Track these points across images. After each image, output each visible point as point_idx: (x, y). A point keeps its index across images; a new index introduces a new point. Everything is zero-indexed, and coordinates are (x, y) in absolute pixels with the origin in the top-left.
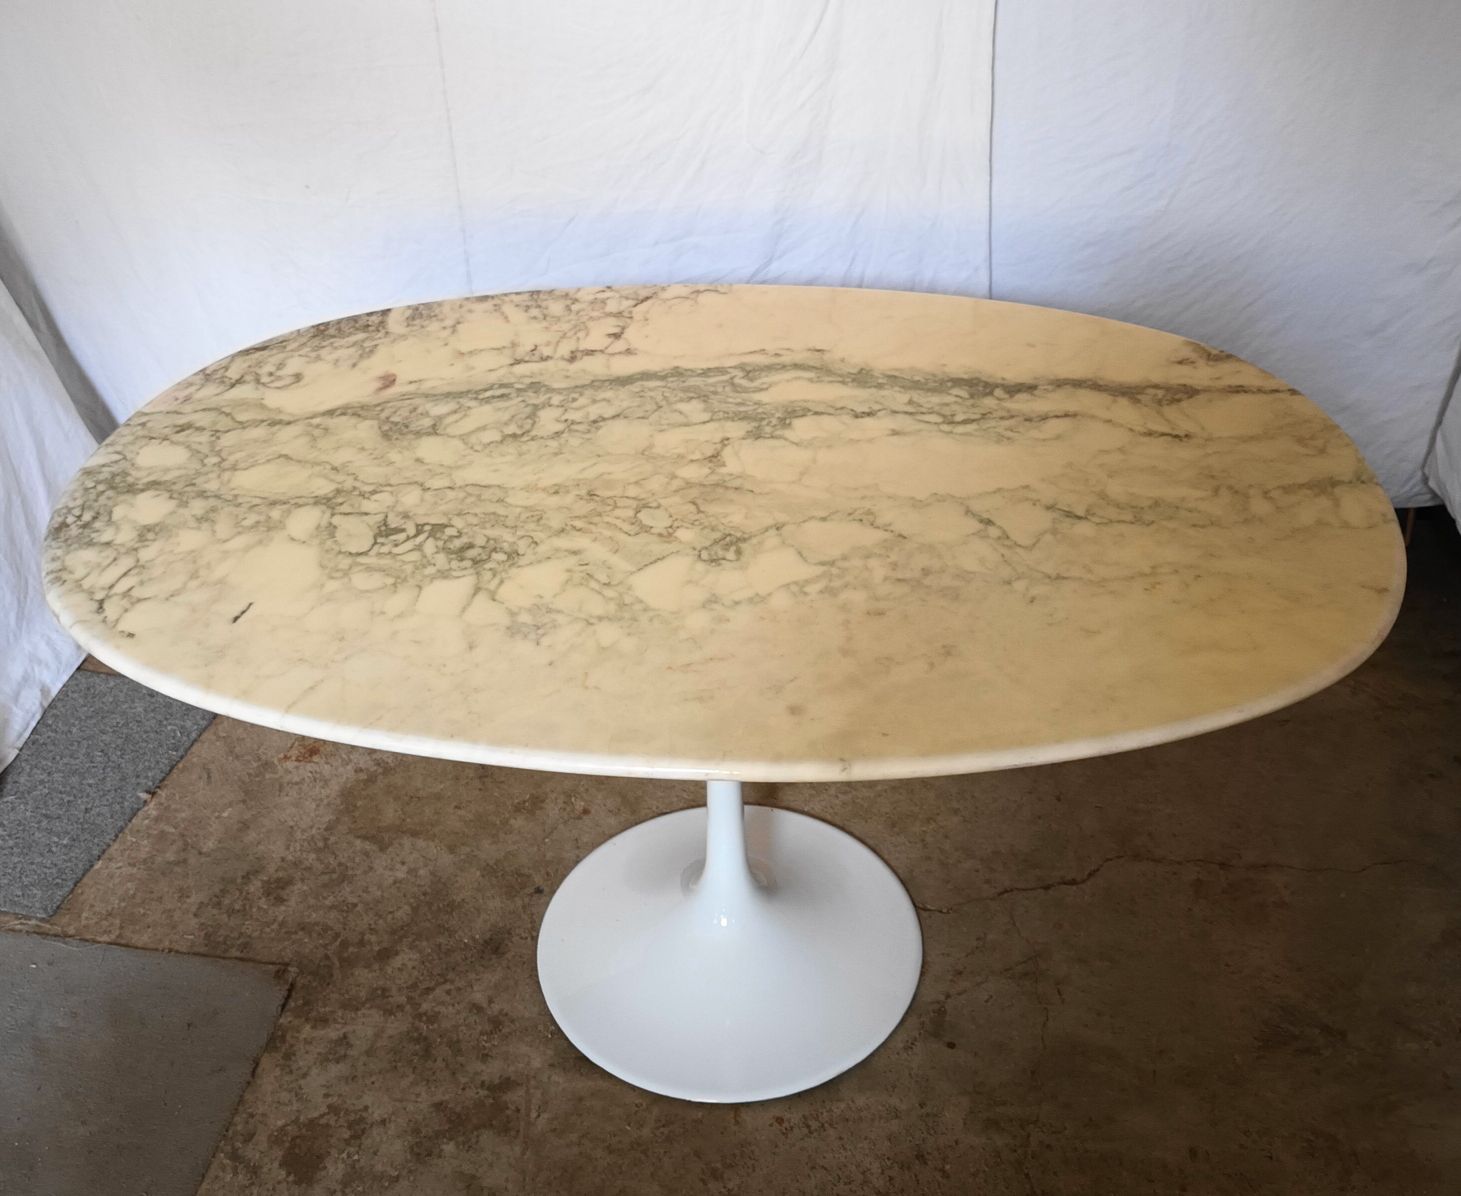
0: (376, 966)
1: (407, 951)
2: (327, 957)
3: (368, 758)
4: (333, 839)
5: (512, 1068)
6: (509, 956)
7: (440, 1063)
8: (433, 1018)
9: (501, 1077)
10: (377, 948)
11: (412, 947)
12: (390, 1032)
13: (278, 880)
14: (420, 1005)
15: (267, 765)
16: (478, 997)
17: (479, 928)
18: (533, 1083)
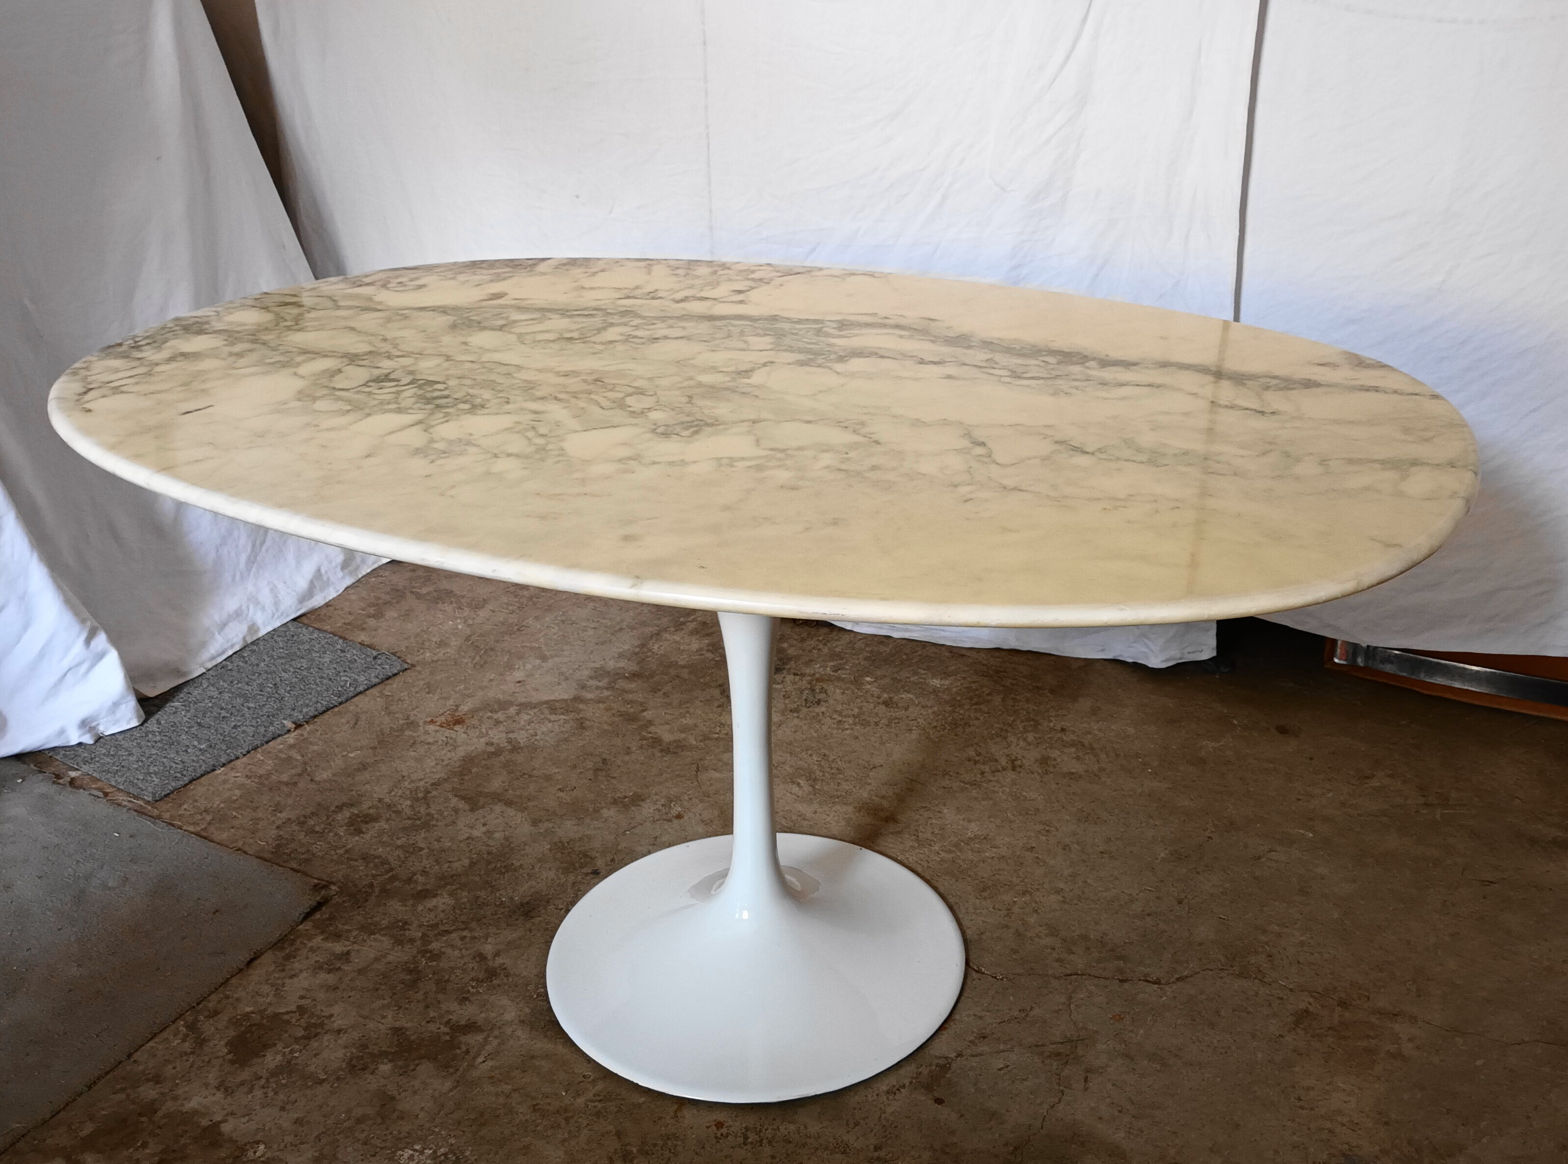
0: (411, 902)
1: (446, 896)
2: (371, 885)
3: (504, 735)
4: (434, 793)
5: (483, 1015)
6: (537, 920)
7: (420, 996)
8: (436, 956)
9: (469, 1020)
10: (419, 888)
11: (451, 894)
12: (390, 958)
13: (367, 815)
14: (430, 942)
15: (412, 724)
16: (488, 949)
17: (524, 890)
18: (496, 1033)
